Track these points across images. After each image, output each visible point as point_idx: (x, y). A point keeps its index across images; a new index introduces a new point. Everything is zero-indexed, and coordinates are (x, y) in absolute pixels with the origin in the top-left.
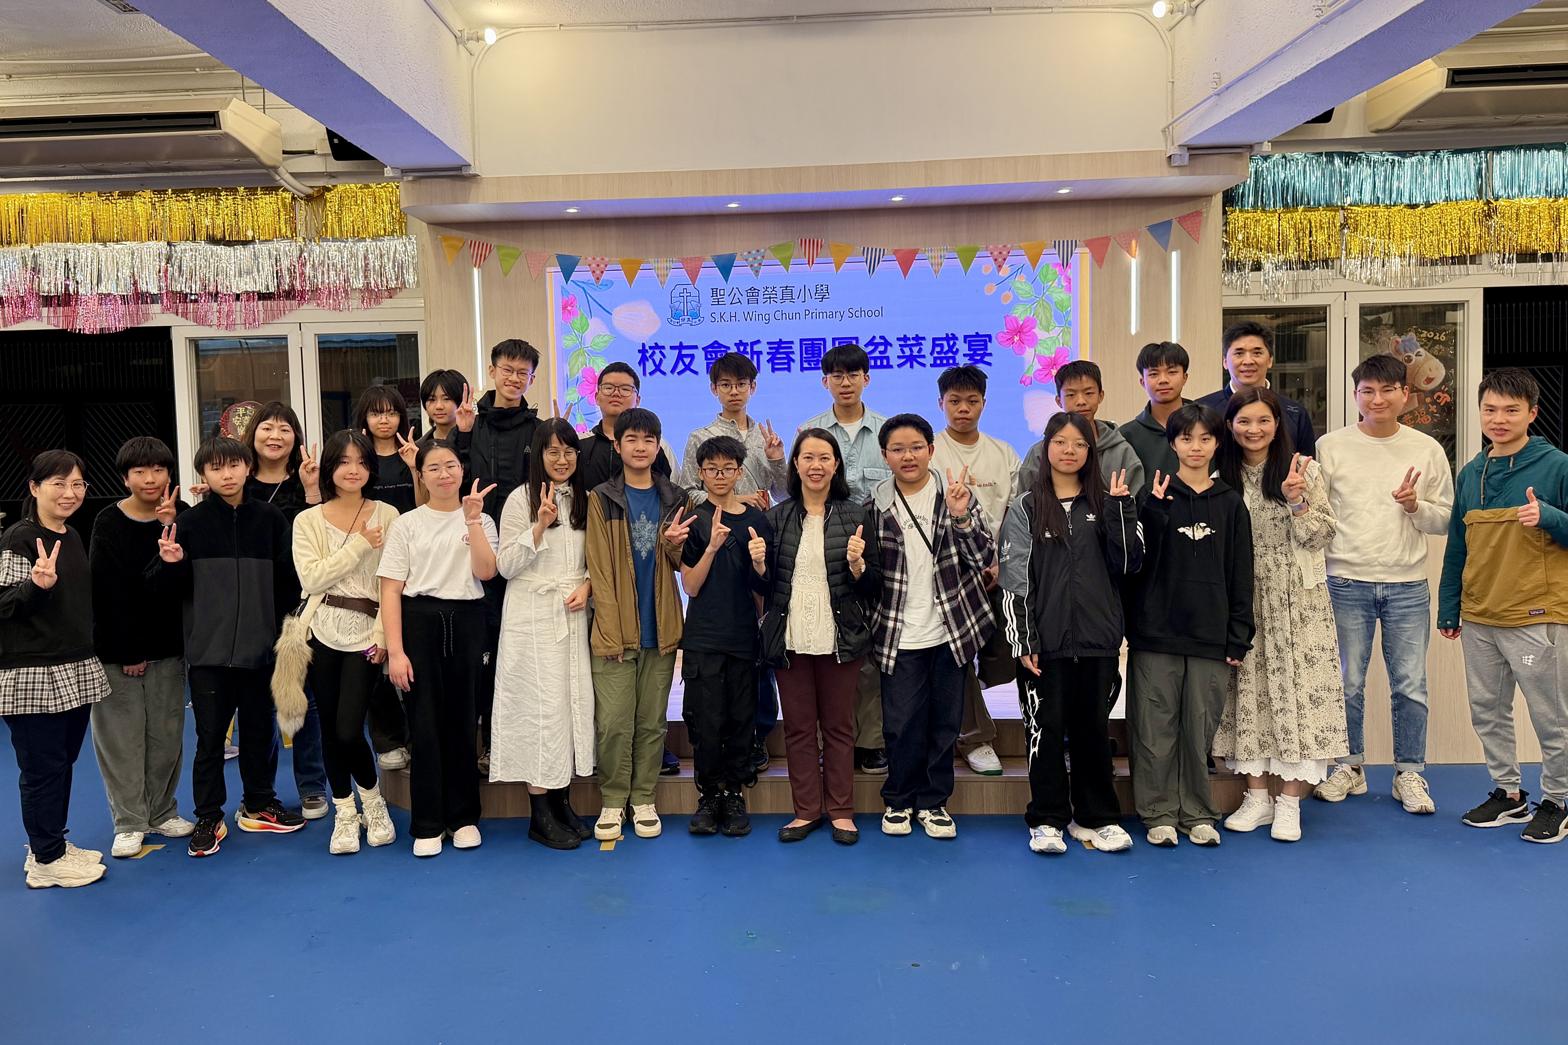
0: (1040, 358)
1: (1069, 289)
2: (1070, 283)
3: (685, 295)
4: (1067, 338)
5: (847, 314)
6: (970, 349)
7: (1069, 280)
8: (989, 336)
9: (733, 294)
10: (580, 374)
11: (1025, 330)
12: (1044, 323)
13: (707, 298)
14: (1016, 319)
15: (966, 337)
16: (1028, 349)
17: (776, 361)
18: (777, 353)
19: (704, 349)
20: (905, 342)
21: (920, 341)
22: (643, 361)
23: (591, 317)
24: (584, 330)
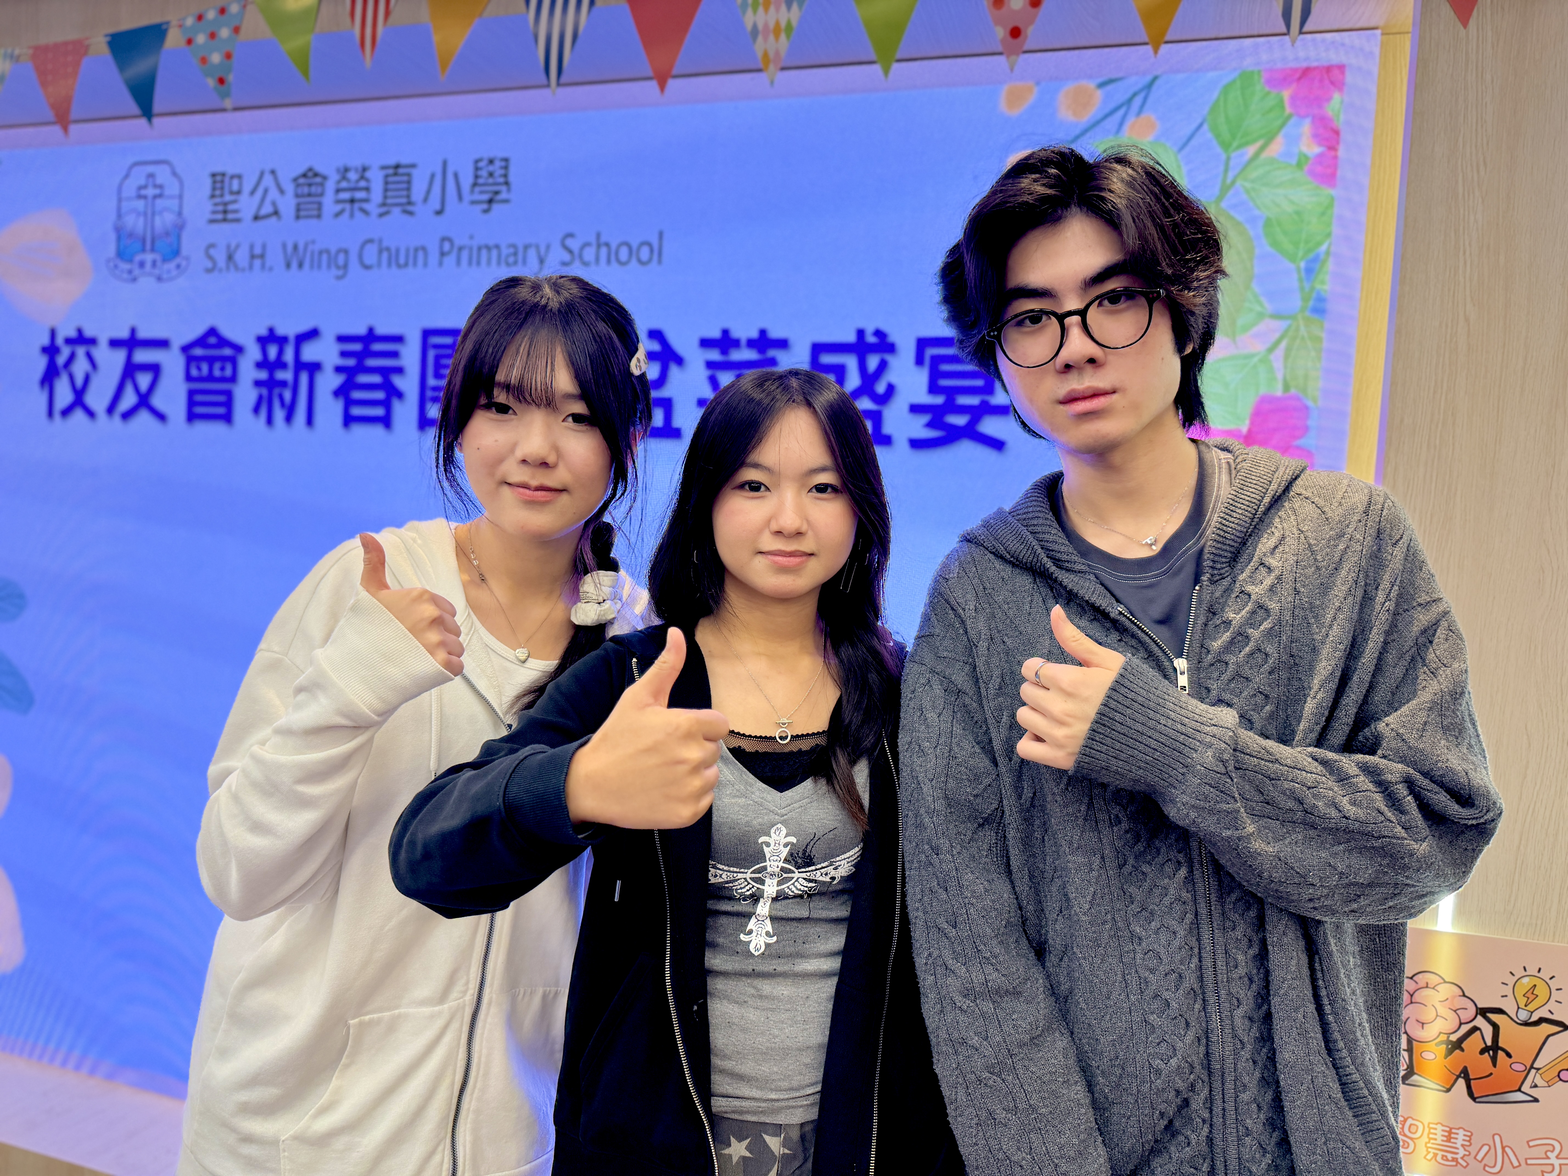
1: (1325, 172)
2: (1332, 148)
3: (150, 191)
4: (1306, 359)
5: (556, 256)
7: (1330, 135)
9: (260, 191)
13: (199, 203)
17: (357, 395)
18: (362, 368)
19: (185, 349)
20: (724, 352)
21: (772, 353)
22: (49, 377)
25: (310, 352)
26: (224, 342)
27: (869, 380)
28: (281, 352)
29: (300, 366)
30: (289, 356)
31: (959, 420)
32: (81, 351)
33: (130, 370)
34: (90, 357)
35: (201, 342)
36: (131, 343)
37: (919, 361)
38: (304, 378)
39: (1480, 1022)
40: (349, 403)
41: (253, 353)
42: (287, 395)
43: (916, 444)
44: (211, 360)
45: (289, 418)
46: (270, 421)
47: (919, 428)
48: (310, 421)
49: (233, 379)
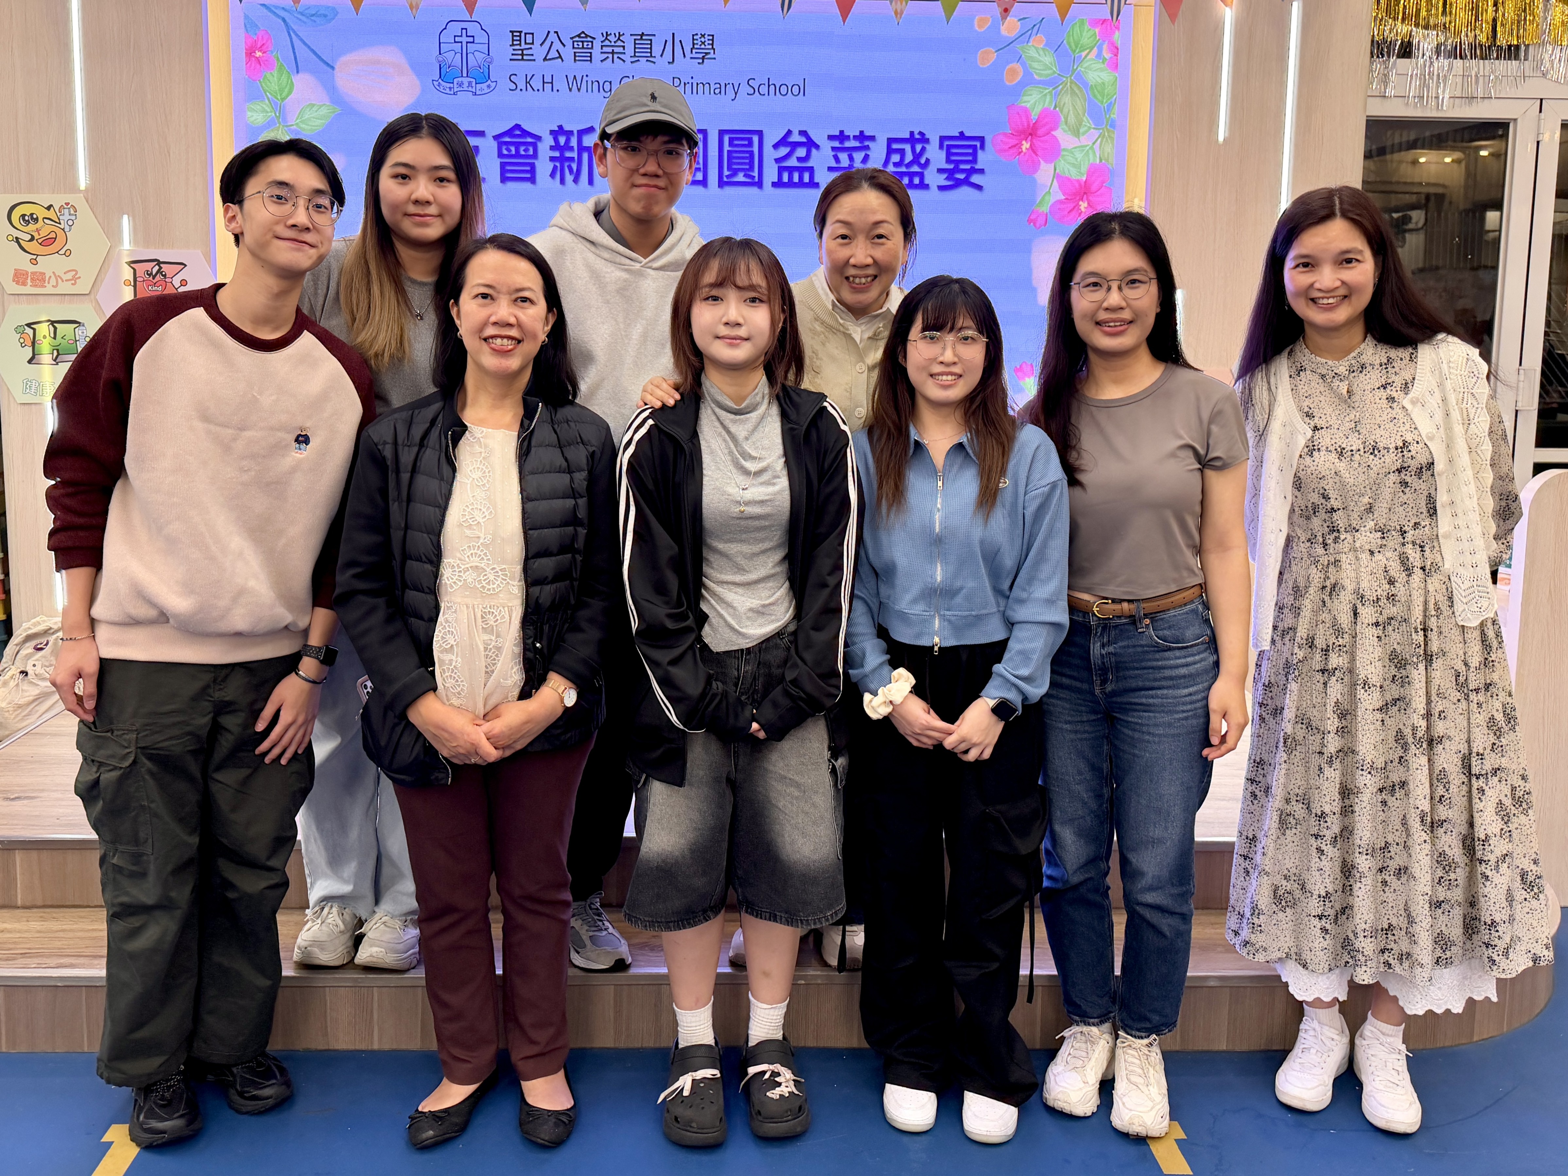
0: (1063, 181)
1: (1114, 65)
2: (1116, 55)
3: (464, 39)
4: (1109, 149)
5: (745, 89)
6: (948, 161)
7: (1115, 49)
8: (982, 140)
9: (548, 44)
11: (1040, 132)
12: (1072, 119)
13: (502, 48)
14: (1026, 112)
15: (942, 139)
16: (1043, 164)
19: (496, 138)
20: (841, 142)
21: (866, 143)
23: (298, 72)
24: (284, 95)
26: (526, 134)
27: (917, 157)
28: (568, 141)
29: (582, 149)
30: (574, 142)
31: (961, 176)
35: (509, 133)
37: (941, 147)
41: (549, 141)
42: (574, 166)
43: (941, 188)
44: (517, 145)
45: (576, 180)
46: (562, 181)
47: (942, 180)
48: (591, 182)
49: (535, 156)
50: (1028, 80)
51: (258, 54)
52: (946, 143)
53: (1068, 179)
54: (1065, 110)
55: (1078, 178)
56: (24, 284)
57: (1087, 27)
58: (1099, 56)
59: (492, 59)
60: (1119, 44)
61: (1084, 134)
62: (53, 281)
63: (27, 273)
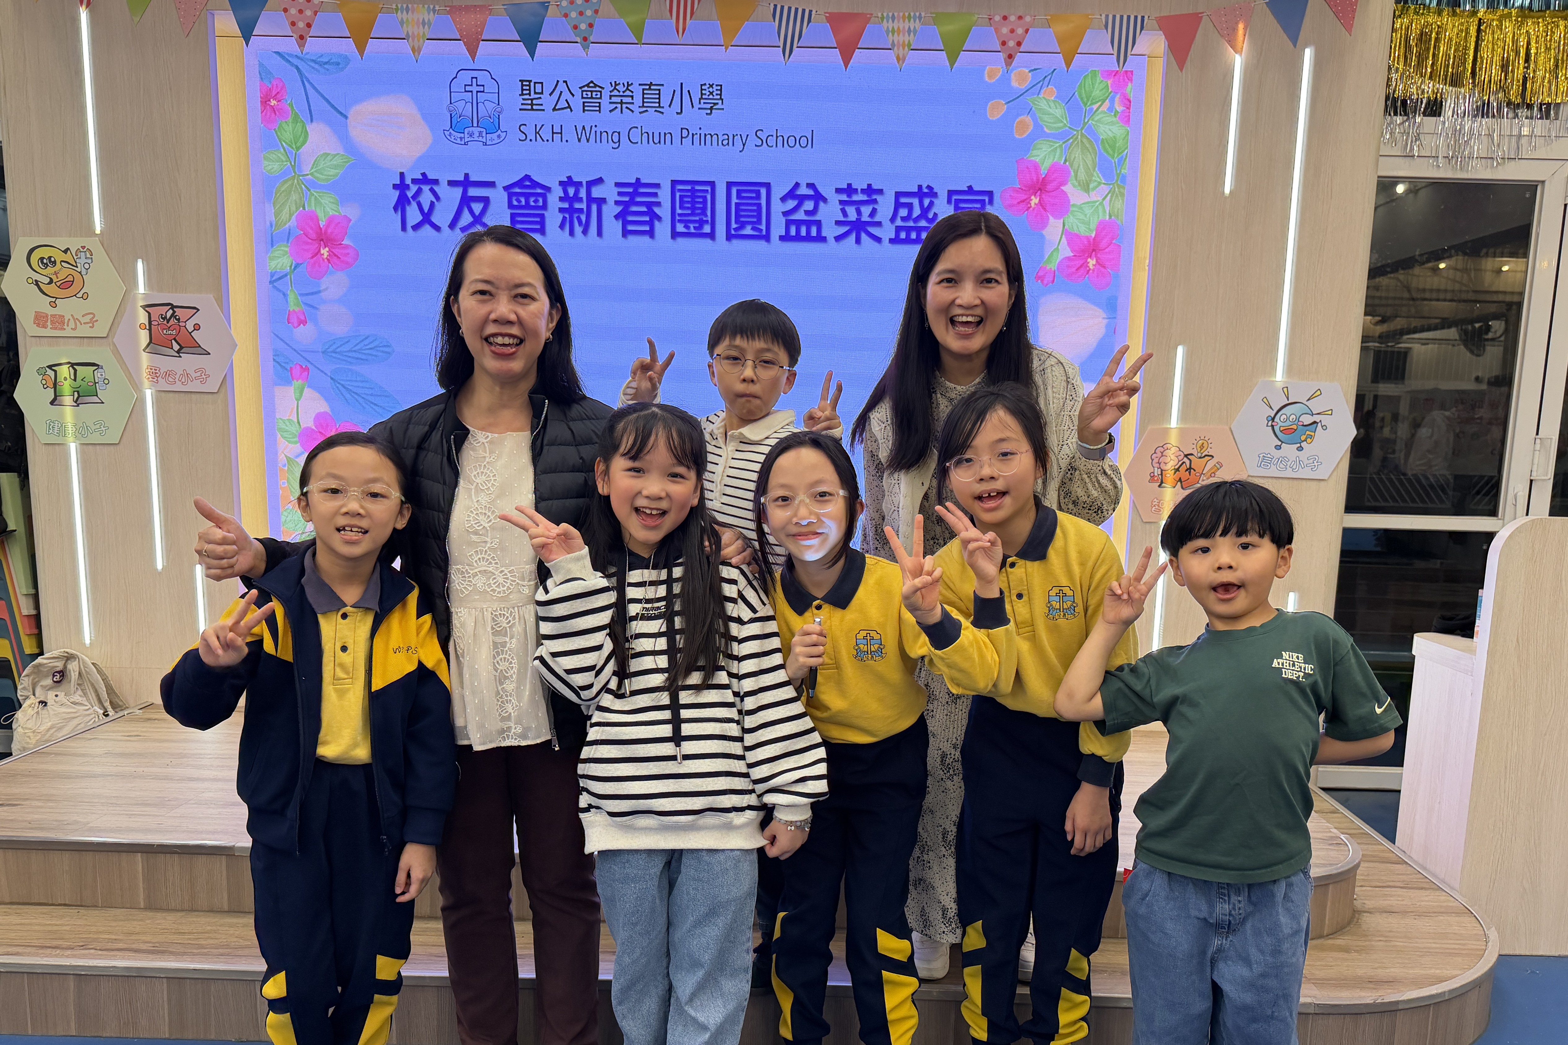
0: (1072, 238)
1: (1126, 119)
2: (1129, 108)
3: (475, 89)
4: (1119, 204)
5: (752, 141)
7: (1127, 102)
8: (990, 194)
9: (557, 93)
10: (293, 222)
11: (1050, 187)
12: (1082, 175)
13: (512, 98)
14: (1036, 167)
15: (951, 193)
16: (1052, 220)
17: (630, 218)
18: (632, 202)
19: (506, 188)
20: (849, 196)
21: (874, 197)
22: (401, 204)
23: (312, 121)
24: (299, 144)
25: (596, 192)
26: (536, 184)
27: (925, 211)
28: (577, 192)
29: (590, 200)
30: (583, 193)
32: (426, 188)
33: (466, 201)
34: (432, 191)
35: (519, 184)
36: (466, 183)
37: (949, 201)
38: (594, 207)
39: (1185, 460)
40: (625, 223)
41: (558, 192)
42: (583, 218)
44: (527, 196)
45: (585, 232)
46: (572, 233)
48: (600, 233)
49: (545, 207)
50: (1039, 133)
51: (273, 102)
52: (954, 197)
53: (1077, 235)
54: (1075, 165)
55: (1087, 234)
56: (45, 327)
57: (1099, 78)
58: (1111, 109)
59: (502, 109)
60: (1131, 96)
61: (1094, 188)
62: (72, 324)
63: (47, 316)
